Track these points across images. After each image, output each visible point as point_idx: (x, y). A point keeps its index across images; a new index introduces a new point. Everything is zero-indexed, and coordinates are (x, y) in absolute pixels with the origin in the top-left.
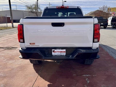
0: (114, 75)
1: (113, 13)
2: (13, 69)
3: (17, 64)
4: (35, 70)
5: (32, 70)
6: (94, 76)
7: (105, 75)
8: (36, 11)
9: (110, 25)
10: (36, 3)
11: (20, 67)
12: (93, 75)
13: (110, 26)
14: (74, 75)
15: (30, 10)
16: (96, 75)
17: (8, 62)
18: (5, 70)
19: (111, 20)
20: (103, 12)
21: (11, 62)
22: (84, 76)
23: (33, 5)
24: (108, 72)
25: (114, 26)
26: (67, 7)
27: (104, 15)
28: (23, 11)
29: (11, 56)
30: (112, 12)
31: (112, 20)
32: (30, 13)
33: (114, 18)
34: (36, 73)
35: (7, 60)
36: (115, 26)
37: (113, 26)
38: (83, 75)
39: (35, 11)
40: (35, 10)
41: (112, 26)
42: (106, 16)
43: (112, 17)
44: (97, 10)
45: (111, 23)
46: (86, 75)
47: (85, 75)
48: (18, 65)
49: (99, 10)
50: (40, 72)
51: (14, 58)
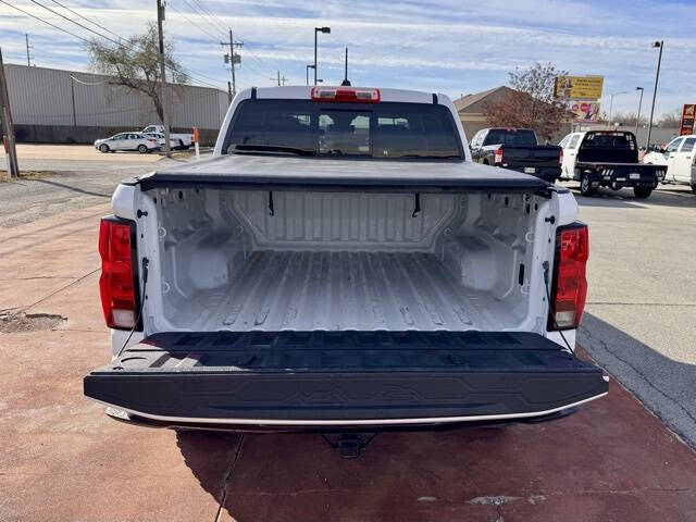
0: (637, 491)
1: (584, 105)
2: (57, 469)
3: (77, 433)
4: (196, 474)
5: (176, 469)
6: (532, 501)
7: (592, 495)
8: (152, 78)
9: (571, 175)
10: (152, 30)
11: (101, 455)
12: (527, 496)
13: (567, 180)
14: (421, 499)
15: (114, 71)
16: (543, 498)
17: (21, 420)
18: (11, 479)
19: (576, 151)
20: (531, 99)
21: (35, 416)
22: (480, 503)
23: (133, 42)
24: (602, 472)
25: (590, 184)
26: (375, 97)
27: (535, 114)
28: (72, 73)
29: (31, 375)
30: (575, 103)
31: (580, 150)
32: (114, 88)
33: (591, 137)
34: (200, 490)
35: (13, 405)
36: (595, 184)
37: (585, 182)
38: (476, 500)
39: (145, 78)
40: (147, 74)
41: (581, 180)
42: (548, 124)
43: (582, 135)
44: (499, 86)
45: (577, 167)
46: (492, 498)
47: (482, 500)
48: (84, 443)
49: (513, 88)
50: (226, 487)
51: (53, 389)
